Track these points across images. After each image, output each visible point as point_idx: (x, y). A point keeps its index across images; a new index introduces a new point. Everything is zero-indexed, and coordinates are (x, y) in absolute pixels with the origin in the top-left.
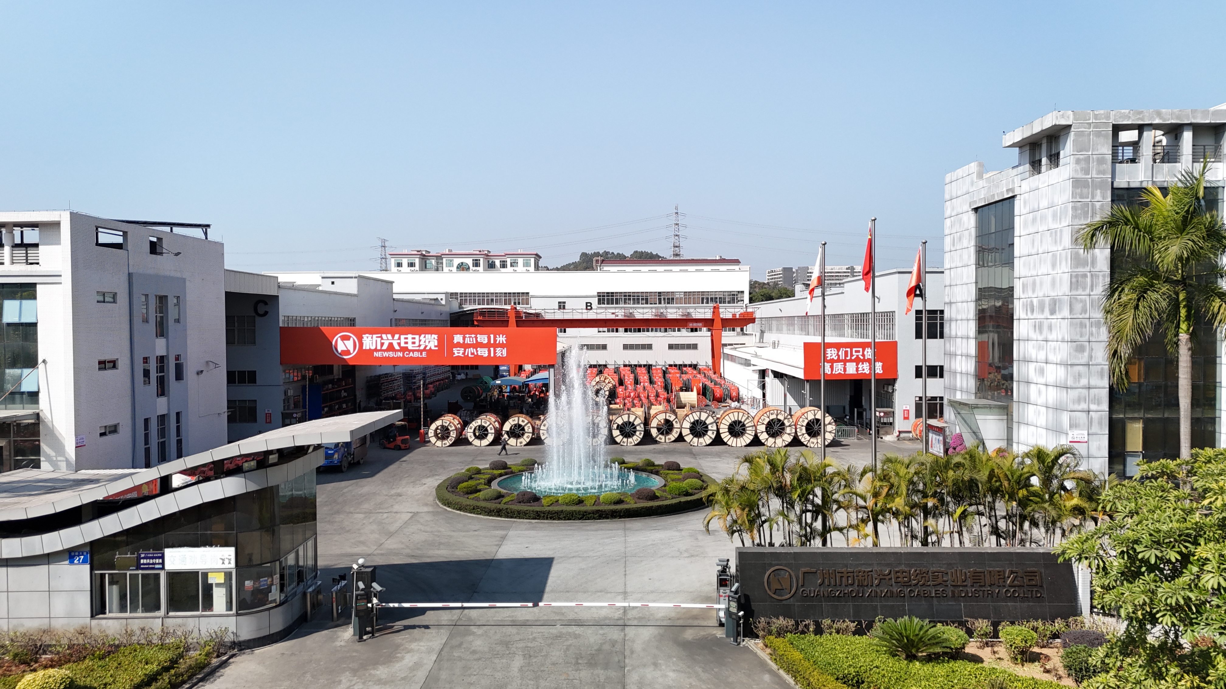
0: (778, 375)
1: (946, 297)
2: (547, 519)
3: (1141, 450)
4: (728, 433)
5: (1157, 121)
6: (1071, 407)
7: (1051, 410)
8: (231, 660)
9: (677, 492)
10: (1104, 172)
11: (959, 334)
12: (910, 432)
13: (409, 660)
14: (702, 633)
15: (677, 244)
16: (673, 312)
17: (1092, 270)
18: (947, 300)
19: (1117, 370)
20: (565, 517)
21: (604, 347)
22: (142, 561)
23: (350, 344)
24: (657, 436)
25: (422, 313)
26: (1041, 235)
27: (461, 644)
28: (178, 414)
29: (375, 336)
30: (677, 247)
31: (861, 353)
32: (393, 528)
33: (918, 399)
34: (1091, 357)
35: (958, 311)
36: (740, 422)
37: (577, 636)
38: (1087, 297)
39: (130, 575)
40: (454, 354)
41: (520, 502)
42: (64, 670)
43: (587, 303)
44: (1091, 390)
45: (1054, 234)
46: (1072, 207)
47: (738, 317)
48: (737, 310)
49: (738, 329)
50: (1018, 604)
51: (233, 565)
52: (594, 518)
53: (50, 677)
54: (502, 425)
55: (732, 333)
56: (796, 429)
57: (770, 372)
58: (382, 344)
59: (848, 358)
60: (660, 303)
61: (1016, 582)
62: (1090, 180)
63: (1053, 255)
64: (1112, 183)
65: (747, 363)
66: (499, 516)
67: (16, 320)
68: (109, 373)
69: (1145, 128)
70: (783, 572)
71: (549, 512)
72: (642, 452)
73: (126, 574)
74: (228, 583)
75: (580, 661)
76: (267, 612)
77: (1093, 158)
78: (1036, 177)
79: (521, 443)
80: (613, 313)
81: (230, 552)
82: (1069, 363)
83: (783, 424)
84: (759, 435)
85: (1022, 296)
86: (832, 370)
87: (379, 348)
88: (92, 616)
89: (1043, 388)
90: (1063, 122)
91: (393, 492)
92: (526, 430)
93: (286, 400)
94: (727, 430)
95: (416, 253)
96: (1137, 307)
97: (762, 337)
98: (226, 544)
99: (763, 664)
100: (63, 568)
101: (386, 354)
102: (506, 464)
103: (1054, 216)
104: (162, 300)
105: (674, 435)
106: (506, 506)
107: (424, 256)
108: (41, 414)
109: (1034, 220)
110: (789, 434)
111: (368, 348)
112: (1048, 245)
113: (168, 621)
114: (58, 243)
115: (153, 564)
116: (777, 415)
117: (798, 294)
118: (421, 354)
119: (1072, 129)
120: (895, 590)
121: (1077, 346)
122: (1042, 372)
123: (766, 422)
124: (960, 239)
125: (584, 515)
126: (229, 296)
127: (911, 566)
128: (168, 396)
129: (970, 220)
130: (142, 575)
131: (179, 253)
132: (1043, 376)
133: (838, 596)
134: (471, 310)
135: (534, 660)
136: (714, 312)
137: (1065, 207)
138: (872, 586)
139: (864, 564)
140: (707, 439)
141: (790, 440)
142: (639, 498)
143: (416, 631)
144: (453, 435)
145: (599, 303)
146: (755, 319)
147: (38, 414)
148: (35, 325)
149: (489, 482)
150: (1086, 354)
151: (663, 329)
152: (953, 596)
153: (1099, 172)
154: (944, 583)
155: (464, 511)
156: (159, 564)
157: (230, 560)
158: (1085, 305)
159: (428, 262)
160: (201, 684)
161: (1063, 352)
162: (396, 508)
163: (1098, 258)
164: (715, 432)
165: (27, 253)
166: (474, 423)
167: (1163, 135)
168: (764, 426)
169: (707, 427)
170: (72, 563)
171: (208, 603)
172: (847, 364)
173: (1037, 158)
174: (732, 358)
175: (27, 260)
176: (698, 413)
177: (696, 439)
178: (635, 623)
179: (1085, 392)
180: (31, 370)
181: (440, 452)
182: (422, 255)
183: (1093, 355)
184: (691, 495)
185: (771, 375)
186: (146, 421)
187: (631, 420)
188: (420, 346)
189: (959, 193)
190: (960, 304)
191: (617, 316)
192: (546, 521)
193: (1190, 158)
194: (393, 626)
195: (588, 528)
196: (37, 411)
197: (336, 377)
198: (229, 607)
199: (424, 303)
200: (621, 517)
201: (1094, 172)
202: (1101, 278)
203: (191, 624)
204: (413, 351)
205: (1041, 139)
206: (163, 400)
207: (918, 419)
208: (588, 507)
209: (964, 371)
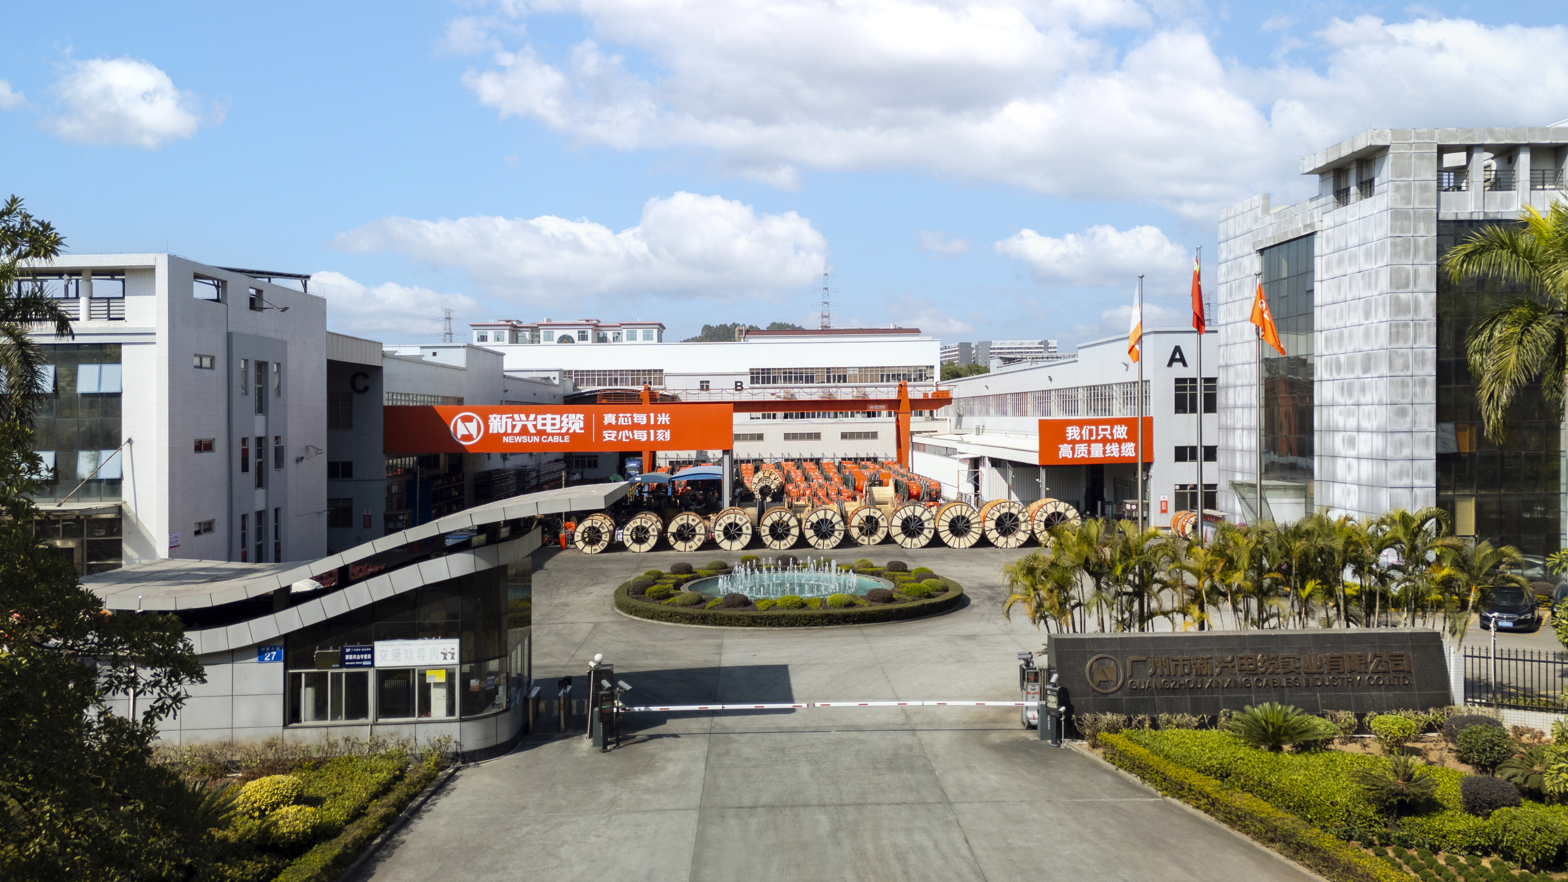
0: (996, 463)
1: (1221, 359)
2: (765, 625)
3: (1473, 534)
4: (948, 532)
5: (1489, 141)
6: (1392, 483)
7: (1364, 489)
8: (458, 774)
9: (917, 594)
10: (1428, 202)
11: (1239, 403)
12: (1169, 528)
13: (672, 769)
14: (1010, 736)
15: (826, 314)
16: (844, 393)
17: (1415, 318)
18: (1222, 362)
19: (1493, 417)
20: (787, 623)
21: (760, 437)
22: (347, 657)
23: (472, 427)
24: (859, 538)
25: (535, 394)
26: (1350, 279)
27: (727, 752)
28: (277, 511)
29: (504, 416)
30: (825, 317)
31: (1109, 432)
32: (579, 638)
33: (1178, 487)
34: (1415, 423)
35: (1237, 375)
36: (963, 518)
37: (862, 742)
38: (1410, 351)
39: (332, 674)
40: (604, 438)
41: (729, 607)
42: (291, 776)
43: (736, 382)
44: (1415, 462)
45: (1369, 277)
46: (1391, 243)
47: (930, 397)
48: (928, 389)
49: (927, 413)
50: (1383, 693)
51: (457, 660)
52: (823, 624)
53: (279, 783)
54: (665, 526)
55: (919, 418)
56: (1033, 525)
57: (987, 459)
58: (514, 427)
59: (1093, 438)
60: (829, 381)
61: (1380, 668)
62: (1411, 211)
63: (1366, 302)
64: (1438, 214)
65: (949, 452)
66: (704, 623)
67: (94, 389)
68: (205, 456)
69: (1475, 150)
70: (1107, 661)
71: (768, 617)
72: (843, 556)
73: (326, 673)
74: (449, 684)
75: (878, 766)
76: (494, 718)
77: (1415, 185)
78: (1343, 209)
79: (691, 547)
80: (773, 394)
81: (452, 645)
82: (1389, 430)
83: (1017, 519)
84: (987, 533)
85: (1325, 353)
86: (1073, 453)
87: (509, 431)
88: (285, 725)
89: (1354, 462)
90: (1380, 142)
91: (556, 602)
92: (697, 532)
93: (389, 499)
94: (947, 528)
95: (504, 323)
96: (1520, 342)
97: (959, 422)
98: (446, 635)
99: (1094, 765)
100: (250, 667)
101: (518, 439)
102: (691, 567)
103: (1368, 254)
104: (262, 366)
105: (880, 535)
106: (712, 612)
107: (516, 327)
108: (123, 507)
109: (1340, 261)
110: (1024, 532)
111: (495, 432)
112: (1359, 289)
113: (378, 730)
114: (151, 291)
115: (361, 660)
116: (1010, 508)
117: (993, 370)
118: (563, 439)
119: (1391, 150)
120: (1239, 679)
121: (1398, 409)
122: (1352, 443)
123: (995, 518)
124: (1240, 287)
125: (810, 621)
126: (332, 366)
127: (1257, 651)
128: (267, 488)
129: (1256, 264)
130: (347, 674)
131: (286, 309)
132: (1354, 448)
133: (1174, 689)
134: (591, 392)
135: (824, 766)
136: (899, 392)
137: (1382, 243)
138: (1212, 675)
139: (1202, 650)
140: (923, 540)
141: (1025, 539)
142: (873, 601)
143: (665, 739)
144: (606, 538)
145: (752, 382)
146: (951, 399)
147: (120, 507)
148: (118, 396)
149: (677, 586)
150: (1409, 419)
151: (832, 413)
152: (1308, 686)
153: (1422, 201)
154: (1296, 671)
155: (658, 620)
156: (367, 660)
157: (453, 654)
158: (1407, 360)
159: (519, 334)
160: (434, 797)
161: (1380, 417)
162: (569, 618)
163: (1422, 304)
164: (933, 531)
165: (109, 306)
166: (631, 523)
167: (1492, 159)
168: (993, 522)
169: (922, 525)
170: (261, 660)
171: (426, 709)
172: (1092, 445)
173: (1343, 187)
174: (922, 447)
175: (109, 314)
176: (912, 508)
177: (908, 540)
178: (925, 727)
179: (1407, 464)
180: (112, 452)
181: (590, 559)
182: (512, 325)
183: (1417, 420)
184: (933, 597)
185: (988, 463)
186: (244, 517)
187: (829, 517)
188: (561, 428)
189: (1238, 232)
190: (1240, 367)
191: (779, 397)
192: (763, 628)
193: (1528, 184)
194: (635, 737)
195: (819, 635)
196: (119, 503)
197: (443, 472)
198: (451, 711)
199: (537, 383)
200: (854, 622)
201: (1417, 202)
202: (1425, 328)
203: (406, 732)
204: (553, 435)
205: (1349, 163)
206: (260, 492)
207: (1179, 513)
208: (815, 610)
209: (1246, 447)
